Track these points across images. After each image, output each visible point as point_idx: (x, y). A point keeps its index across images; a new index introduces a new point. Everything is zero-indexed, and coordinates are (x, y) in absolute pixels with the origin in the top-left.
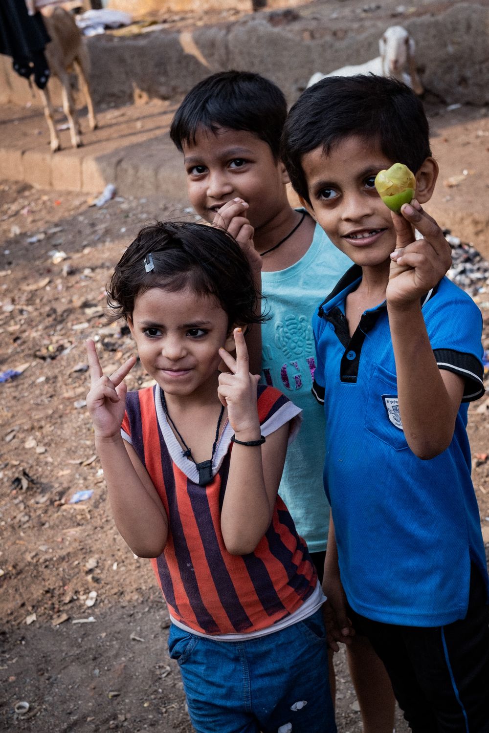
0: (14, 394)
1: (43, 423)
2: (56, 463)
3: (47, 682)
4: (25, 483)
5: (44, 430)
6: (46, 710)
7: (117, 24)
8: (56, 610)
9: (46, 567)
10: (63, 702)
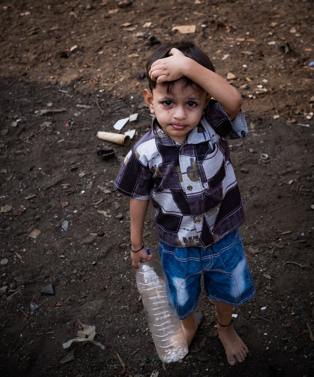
0: (289, 4)
1: (302, 22)
2: (305, 44)
3: (279, 149)
4: (287, 50)
5: (302, 26)
6: (276, 161)
8: (290, 116)
9: (289, 94)
10: (286, 160)
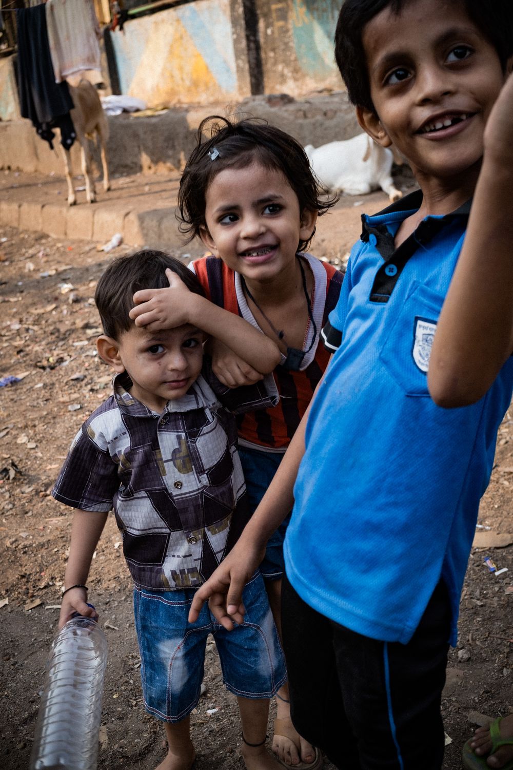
0: (11, 397)
1: (36, 422)
2: (45, 458)
4: (12, 473)
5: (37, 429)
7: (134, 109)
8: (30, 595)
9: (25, 553)
